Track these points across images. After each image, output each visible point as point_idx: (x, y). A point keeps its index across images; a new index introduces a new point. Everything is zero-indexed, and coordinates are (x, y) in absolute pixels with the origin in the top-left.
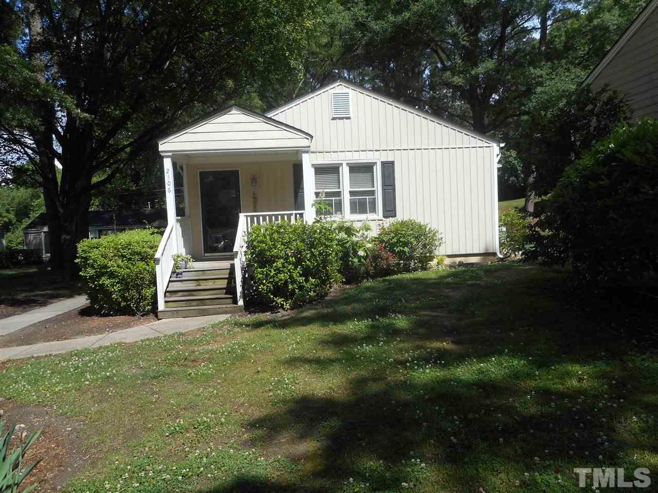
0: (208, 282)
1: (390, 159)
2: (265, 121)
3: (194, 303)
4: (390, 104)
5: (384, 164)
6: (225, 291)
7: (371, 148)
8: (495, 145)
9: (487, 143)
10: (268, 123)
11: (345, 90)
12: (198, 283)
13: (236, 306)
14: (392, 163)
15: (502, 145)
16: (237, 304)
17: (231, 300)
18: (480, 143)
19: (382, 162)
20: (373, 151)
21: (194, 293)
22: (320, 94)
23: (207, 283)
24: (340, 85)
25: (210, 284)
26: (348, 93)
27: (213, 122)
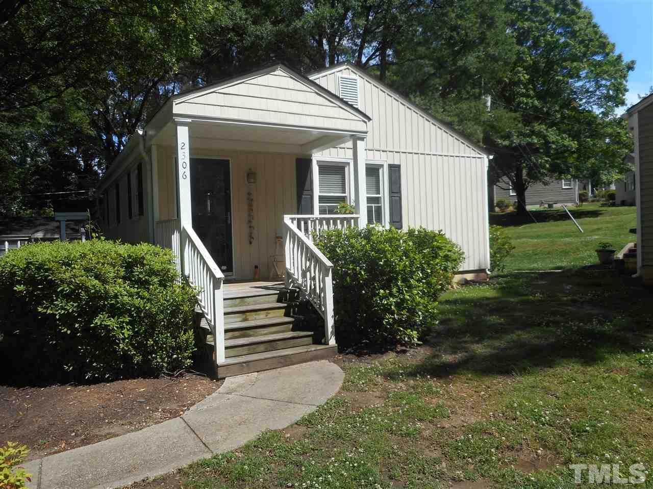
0: (259, 314)
1: (396, 163)
2: (317, 91)
3: (262, 347)
4: (396, 100)
5: (391, 167)
6: (291, 326)
7: (378, 148)
8: (485, 156)
9: (479, 154)
10: (320, 95)
11: (353, 76)
12: (244, 316)
13: (327, 346)
14: (399, 167)
15: (491, 157)
16: (328, 344)
17: (310, 339)
18: (473, 154)
19: (389, 164)
20: (379, 151)
21: (248, 332)
22: (326, 75)
23: (257, 317)
24: (348, 69)
25: (262, 316)
26: (356, 80)
27: (252, 81)
